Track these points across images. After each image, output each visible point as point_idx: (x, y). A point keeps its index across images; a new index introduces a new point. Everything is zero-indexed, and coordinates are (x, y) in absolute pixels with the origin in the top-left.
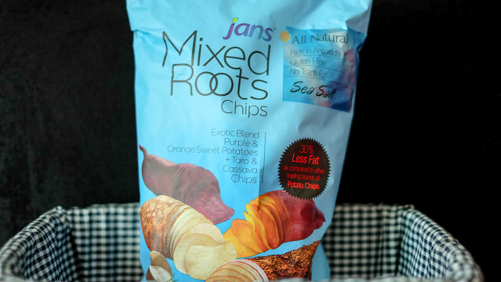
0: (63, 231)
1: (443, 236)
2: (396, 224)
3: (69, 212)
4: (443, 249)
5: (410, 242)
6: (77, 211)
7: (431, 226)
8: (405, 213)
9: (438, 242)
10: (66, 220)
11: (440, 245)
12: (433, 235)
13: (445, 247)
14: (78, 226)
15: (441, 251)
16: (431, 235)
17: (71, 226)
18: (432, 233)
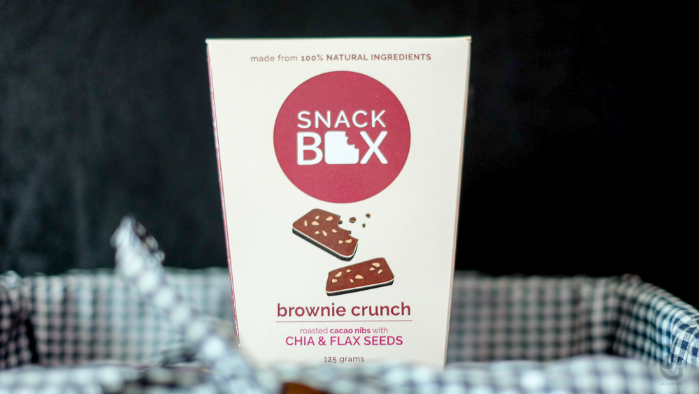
0: (13, 316)
1: (693, 316)
2: (606, 309)
3: (27, 280)
4: (692, 336)
5: (631, 338)
6: (41, 281)
7: (669, 303)
8: (621, 289)
9: (683, 327)
10: (21, 298)
11: (687, 329)
12: (672, 318)
13: (696, 332)
14: (42, 308)
15: (686, 340)
16: (669, 317)
17: (29, 306)
18: (671, 313)
